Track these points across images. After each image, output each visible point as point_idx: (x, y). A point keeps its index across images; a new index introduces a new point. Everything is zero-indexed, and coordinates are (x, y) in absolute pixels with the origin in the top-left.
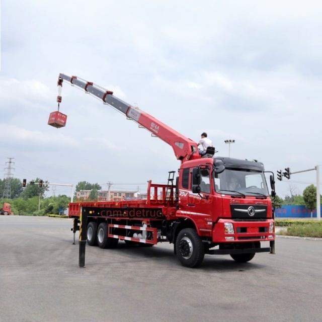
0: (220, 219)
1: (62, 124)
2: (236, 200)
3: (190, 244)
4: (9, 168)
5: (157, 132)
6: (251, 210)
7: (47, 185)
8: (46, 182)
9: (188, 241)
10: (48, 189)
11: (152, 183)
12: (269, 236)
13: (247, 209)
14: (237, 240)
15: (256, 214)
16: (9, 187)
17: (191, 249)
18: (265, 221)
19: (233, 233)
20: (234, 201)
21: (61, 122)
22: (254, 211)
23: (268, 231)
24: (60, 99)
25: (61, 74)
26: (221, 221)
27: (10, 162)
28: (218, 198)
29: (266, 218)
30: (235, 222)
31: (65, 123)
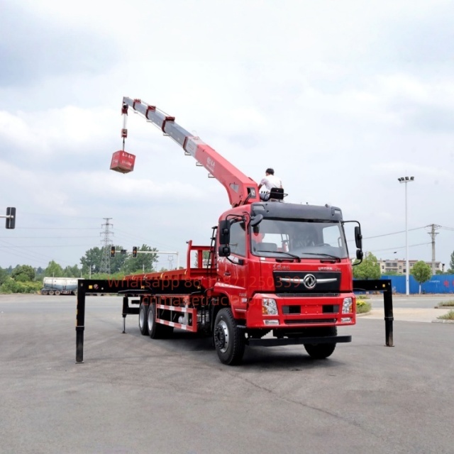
0: (256, 294)
1: (129, 169)
2: (282, 265)
3: (226, 332)
4: (107, 232)
5: (213, 171)
6: (310, 280)
7: (155, 254)
8: (154, 250)
9: (224, 326)
10: (157, 259)
11: (193, 245)
12: (343, 319)
13: (302, 278)
14: (284, 325)
15: (318, 285)
16: (107, 257)
17: (227, 338)
18: (336, 296)
19: (277, 314)
20: (279, 266)
21: (127, 166)
22: (316, 282)
23: (340, 310)
24: (125, 134)
25: (124, 98)
26: (258, 296)
27: (107, 224)
28: (256, 264)
29: (339, 291)
30: (281, 298)
31: (132, 166)
